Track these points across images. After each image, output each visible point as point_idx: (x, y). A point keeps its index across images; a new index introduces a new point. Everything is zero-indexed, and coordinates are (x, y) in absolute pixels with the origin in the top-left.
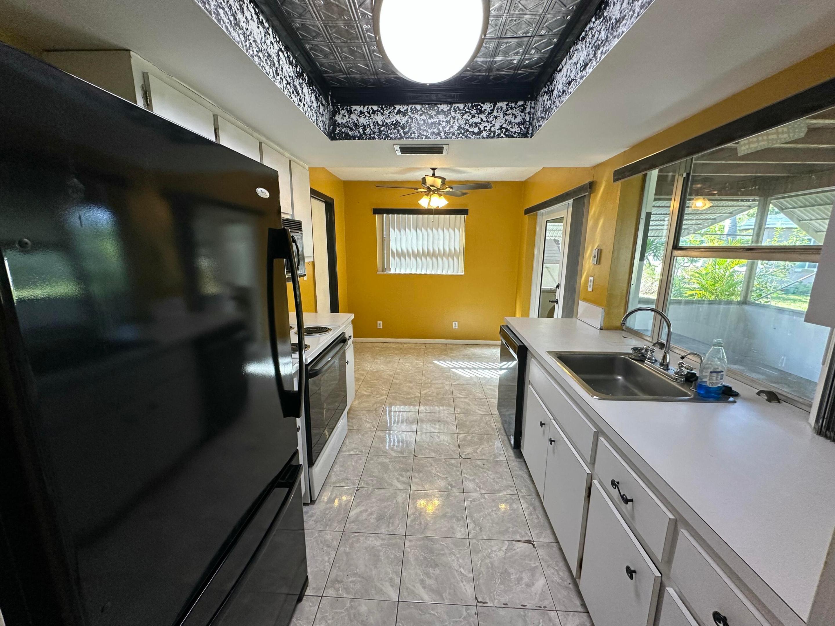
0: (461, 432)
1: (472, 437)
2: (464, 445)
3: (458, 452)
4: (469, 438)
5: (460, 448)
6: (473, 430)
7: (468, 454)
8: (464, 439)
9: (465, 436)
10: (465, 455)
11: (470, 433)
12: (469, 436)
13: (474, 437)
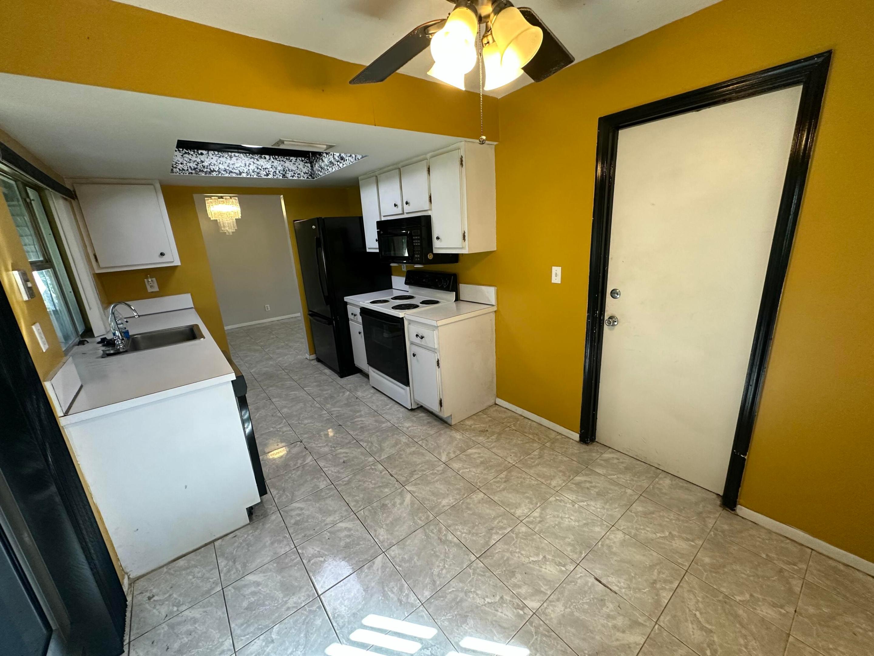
0: (311, 463)
1: (297, 463)
2: (302, 452)
3: (305, 444)
4: (300, 462)
5: (305, 448)
6: (299, 473)
7: (295, 446)
8: (304, 457)
9: (305, 462)
10: (297, 445)
11: (301, 467)
12: (301, 464)
13: (295, 465)
